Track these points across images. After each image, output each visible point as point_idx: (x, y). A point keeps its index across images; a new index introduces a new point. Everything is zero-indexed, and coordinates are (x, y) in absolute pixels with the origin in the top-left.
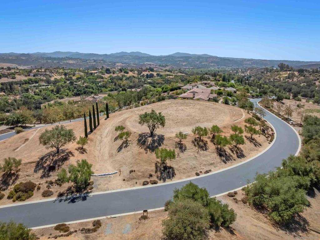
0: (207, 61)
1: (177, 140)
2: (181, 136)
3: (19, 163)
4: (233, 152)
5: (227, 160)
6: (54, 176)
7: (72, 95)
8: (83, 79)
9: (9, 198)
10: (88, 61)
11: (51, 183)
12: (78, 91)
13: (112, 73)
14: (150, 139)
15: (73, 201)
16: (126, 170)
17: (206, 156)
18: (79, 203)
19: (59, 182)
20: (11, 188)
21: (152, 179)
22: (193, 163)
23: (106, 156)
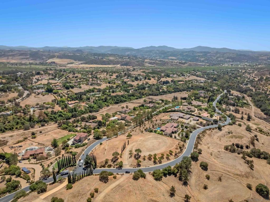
0: (223, 57)
1: (144, 157)
2: (145, 156)
3: (108, 160)
4: (158, 162)
5: (156, 164)
6: (115, 163)
7: (114, 103)
8: (120, 87)
9: (107, 167)
10: (124, 58)
11: (115, 165)
12: (117, 101)
13: (139, 80)
14: (137, 156)
15: (119, 169)
16: (130, 164)
17: (150, 162)
18: (120, 170)
19: (116, 165)
20: (107, 165)
21: (135, 167)
22: (146, 164)
23: (126, 159)
